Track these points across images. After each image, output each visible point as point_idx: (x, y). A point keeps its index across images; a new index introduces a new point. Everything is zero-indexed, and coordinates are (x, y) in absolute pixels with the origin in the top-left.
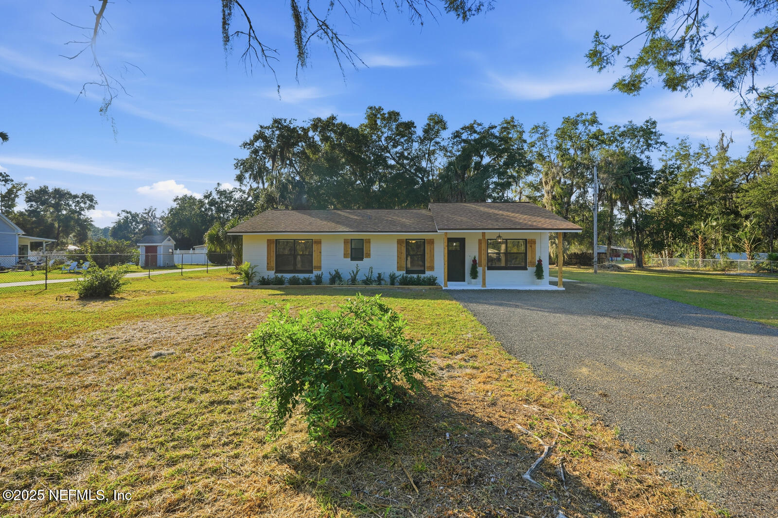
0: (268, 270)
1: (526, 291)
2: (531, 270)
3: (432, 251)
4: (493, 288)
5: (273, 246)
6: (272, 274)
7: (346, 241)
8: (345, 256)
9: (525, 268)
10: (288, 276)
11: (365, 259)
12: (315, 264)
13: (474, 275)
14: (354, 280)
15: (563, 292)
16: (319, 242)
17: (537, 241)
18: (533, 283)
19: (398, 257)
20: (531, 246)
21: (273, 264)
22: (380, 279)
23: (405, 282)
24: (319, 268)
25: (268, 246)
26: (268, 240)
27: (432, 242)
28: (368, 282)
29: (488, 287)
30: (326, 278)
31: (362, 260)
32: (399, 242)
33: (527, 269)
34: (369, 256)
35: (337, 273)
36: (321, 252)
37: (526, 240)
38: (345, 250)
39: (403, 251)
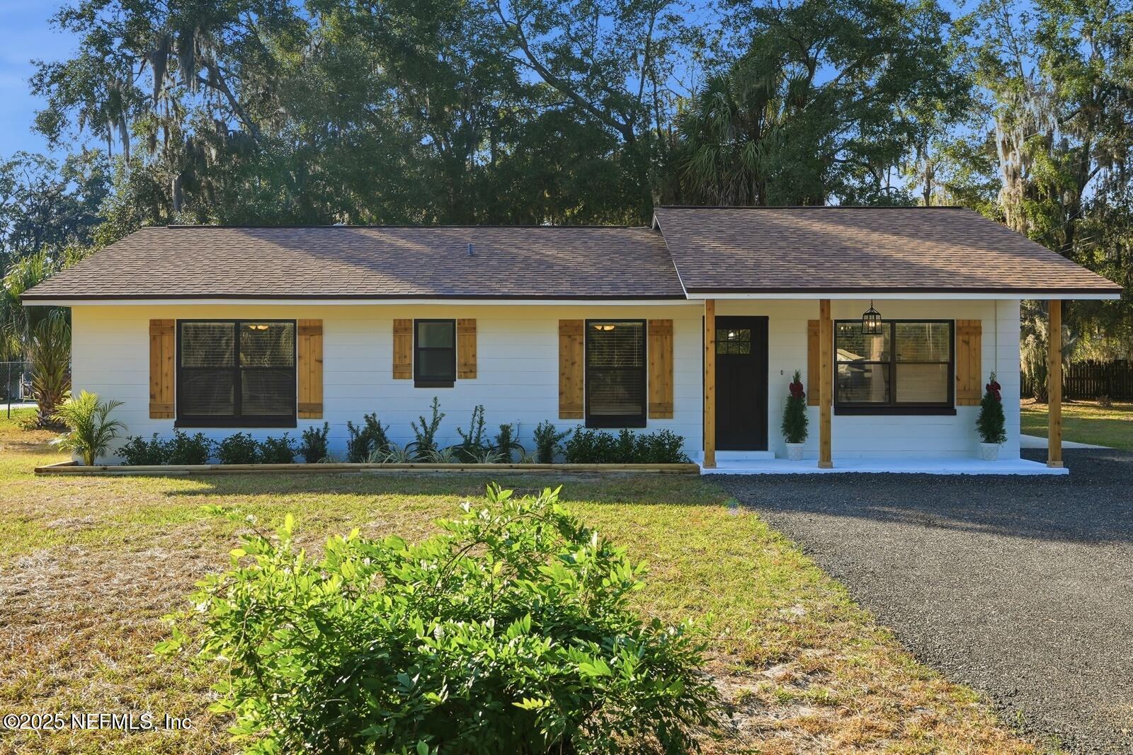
0: (153, 415)
1: (952, 479)
2: (967, 414)
3: (667, 355)
4: (852, 470)
5: (170, 343)
6: (165, 430)
7: (400, 328)
8: (398, 372)
9: (946, 409)
10: (218, 435)
11: (458, 382)
12: (301, 397)
13: (795, 428)
14: (425, 447)
15: (1061, 479)
16: (314, 329)
17: (987, 328)
18: (973, 455)
19: (562, 374)
20: (967, 343)
21: (170, 397)
22: (506, 444)
23: (584, 451)
24: (316, 409)
25: (153, 339)
26: (151, 321)
27: (665, 329)
28: (468, 451)
29: (839, 467)
30: (339, 439)
31: (452, 386)
32: (567, 329)
33: (954, 413)
34: (471, 371)
35: (373, 426)
36: (321, 362)
37: (952, 322)
38: (398, 354)
39: (577, 359)
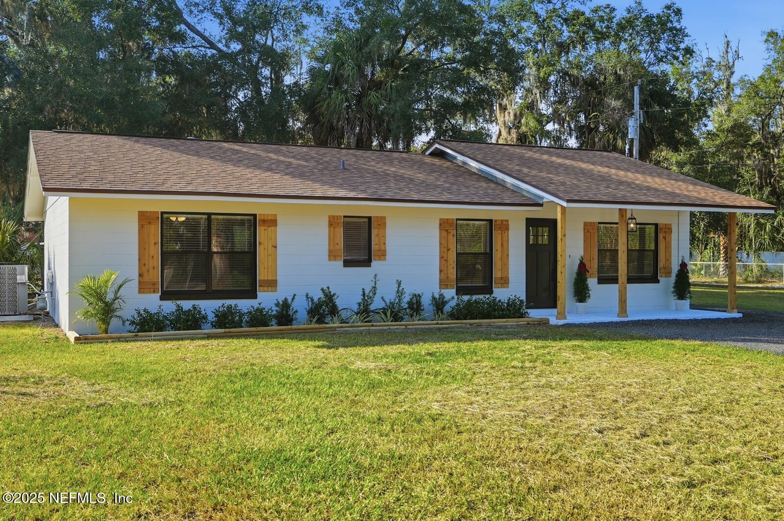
0: (142, 290)
1: (658, 321)
2: (667, 282)
3: (505, 244)
4: (641, 318)
5: (155, 231)
6: (153, 302)
7: (333, 222)
8: (332, 256)
9: (654, 279)
11: (373, 263)
12: (261, 275)
13: (581, 293)
14: (364, 311)
16: (272, 222)
17: (674, 229)
18: (666, 308)
19: (441, 257)
20: (665, 238)
23: (459, 314)
24: (272, 284)
25: (141, 227)
26: (139, 212)
27: (504, 226)
28: (394, 313)
30: (300, 307)
31: (370, 266)
32: (445, 225)
33: (658, 282)
34: (383, 255)
35: (329, 298)
36: (276, 247)
38: (332, 240)
39: (451, 246)
